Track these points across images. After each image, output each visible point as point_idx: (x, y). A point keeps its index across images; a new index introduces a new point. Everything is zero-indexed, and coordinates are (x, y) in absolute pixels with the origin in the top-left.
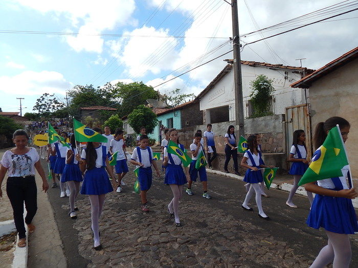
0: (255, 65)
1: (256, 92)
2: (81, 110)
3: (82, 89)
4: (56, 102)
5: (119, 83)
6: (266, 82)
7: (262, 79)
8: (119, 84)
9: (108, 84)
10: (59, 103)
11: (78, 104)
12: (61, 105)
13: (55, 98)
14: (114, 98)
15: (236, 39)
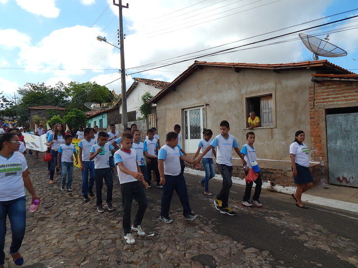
0: (149, 82)
1: (143, 103)
2: (30, 110)
3: (34, 87)
4: (5, 100)
5: (72, 82)
6: (150, 97)
7: (148, 95)
8: (71, 84)
9: (60, 83)
10: (8, 101)
11: (27, 103)
12: (11, 103)
13: (3, 96)
14: (67, 97)
15: (123, 71)
